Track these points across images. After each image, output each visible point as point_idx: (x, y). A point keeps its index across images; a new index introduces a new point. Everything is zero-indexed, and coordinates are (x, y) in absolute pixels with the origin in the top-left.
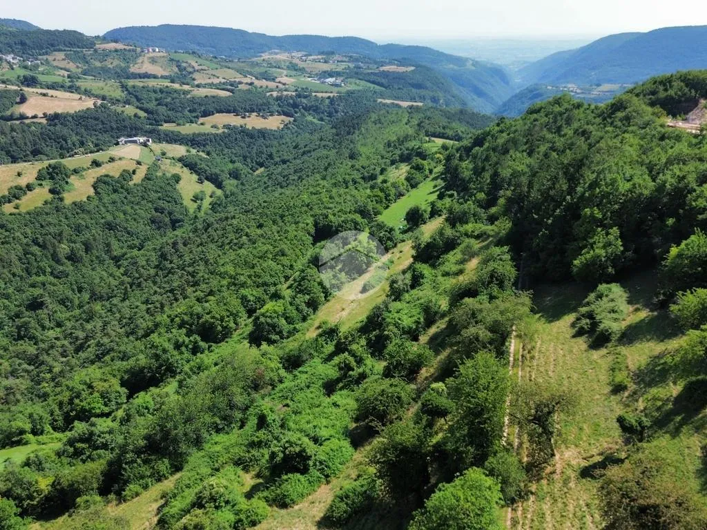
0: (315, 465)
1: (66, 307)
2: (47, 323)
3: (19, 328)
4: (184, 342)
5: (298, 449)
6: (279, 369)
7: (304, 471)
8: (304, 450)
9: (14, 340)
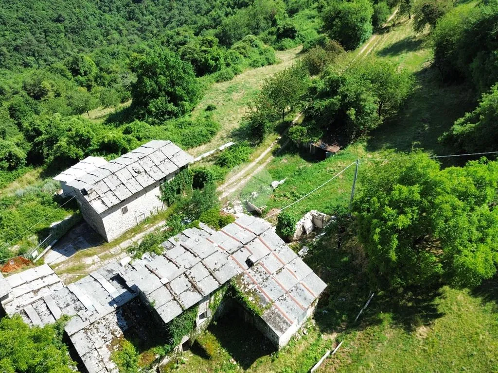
0: (298, 36)
1: (155, 3)
2: (145, 12)
3: (129, 13)
4: (230, 12)
5: (291, 27)
6: (285, 13)
7: (293, 38)
8: (294, 28)
9: (127, 20)
